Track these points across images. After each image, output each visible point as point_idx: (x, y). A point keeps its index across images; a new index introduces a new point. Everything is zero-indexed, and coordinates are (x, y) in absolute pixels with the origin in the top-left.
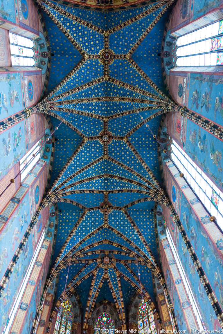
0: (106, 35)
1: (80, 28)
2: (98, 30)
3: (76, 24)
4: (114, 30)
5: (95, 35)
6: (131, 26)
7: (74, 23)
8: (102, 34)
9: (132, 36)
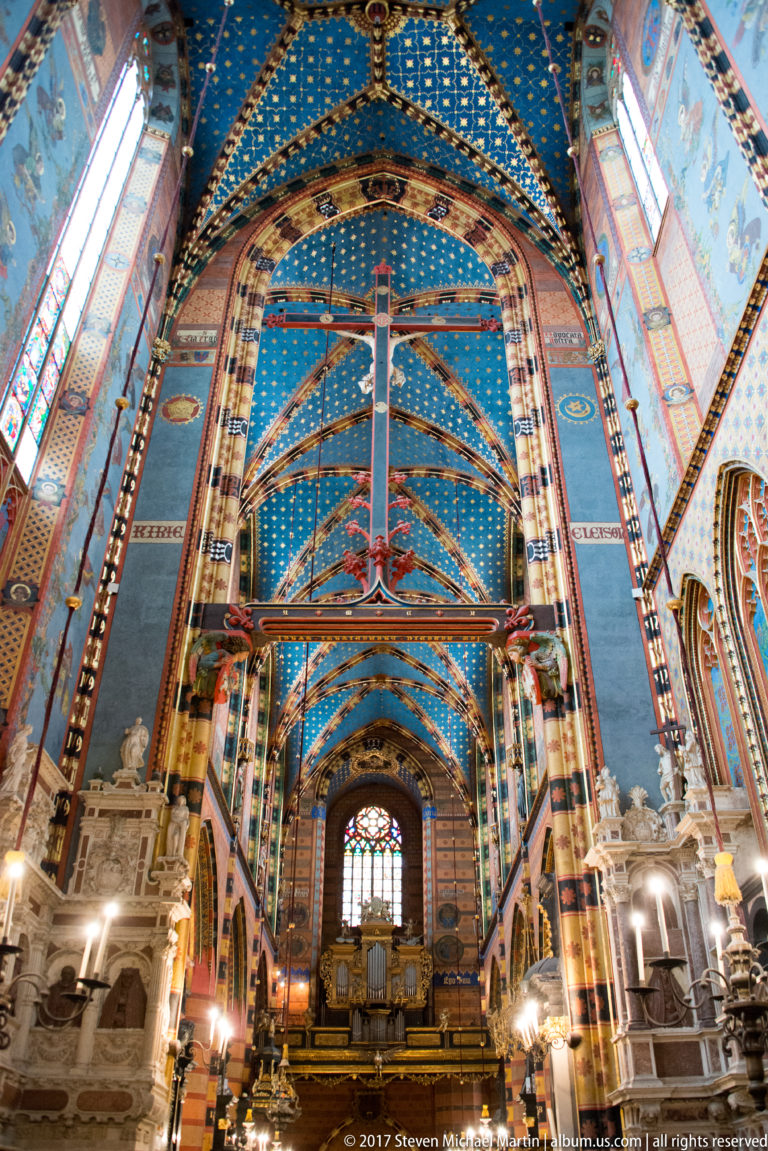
0: (378, 87)
1: (464, 122)
2: (406, 105)
3: (476, 137)
4: (352, 105)
5: (415, 89)
6: (298, 125)
7: (481, 142)
8: (394, 89)
9: (293, 89)
